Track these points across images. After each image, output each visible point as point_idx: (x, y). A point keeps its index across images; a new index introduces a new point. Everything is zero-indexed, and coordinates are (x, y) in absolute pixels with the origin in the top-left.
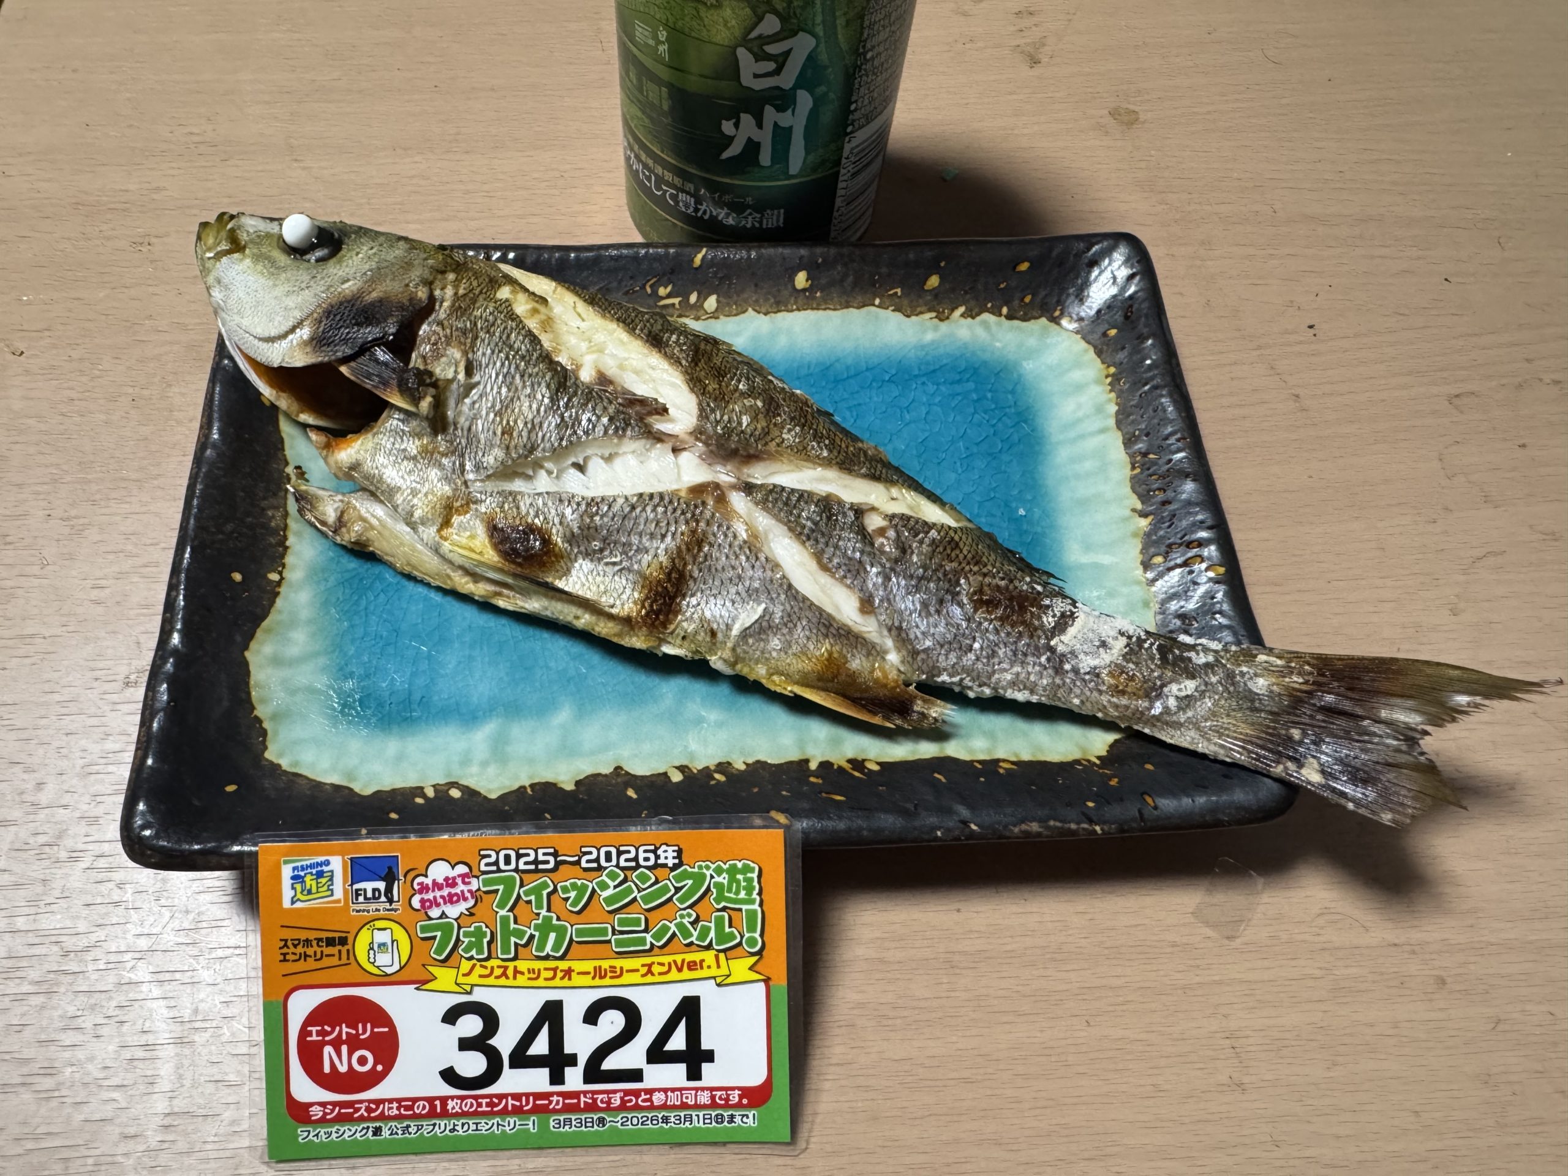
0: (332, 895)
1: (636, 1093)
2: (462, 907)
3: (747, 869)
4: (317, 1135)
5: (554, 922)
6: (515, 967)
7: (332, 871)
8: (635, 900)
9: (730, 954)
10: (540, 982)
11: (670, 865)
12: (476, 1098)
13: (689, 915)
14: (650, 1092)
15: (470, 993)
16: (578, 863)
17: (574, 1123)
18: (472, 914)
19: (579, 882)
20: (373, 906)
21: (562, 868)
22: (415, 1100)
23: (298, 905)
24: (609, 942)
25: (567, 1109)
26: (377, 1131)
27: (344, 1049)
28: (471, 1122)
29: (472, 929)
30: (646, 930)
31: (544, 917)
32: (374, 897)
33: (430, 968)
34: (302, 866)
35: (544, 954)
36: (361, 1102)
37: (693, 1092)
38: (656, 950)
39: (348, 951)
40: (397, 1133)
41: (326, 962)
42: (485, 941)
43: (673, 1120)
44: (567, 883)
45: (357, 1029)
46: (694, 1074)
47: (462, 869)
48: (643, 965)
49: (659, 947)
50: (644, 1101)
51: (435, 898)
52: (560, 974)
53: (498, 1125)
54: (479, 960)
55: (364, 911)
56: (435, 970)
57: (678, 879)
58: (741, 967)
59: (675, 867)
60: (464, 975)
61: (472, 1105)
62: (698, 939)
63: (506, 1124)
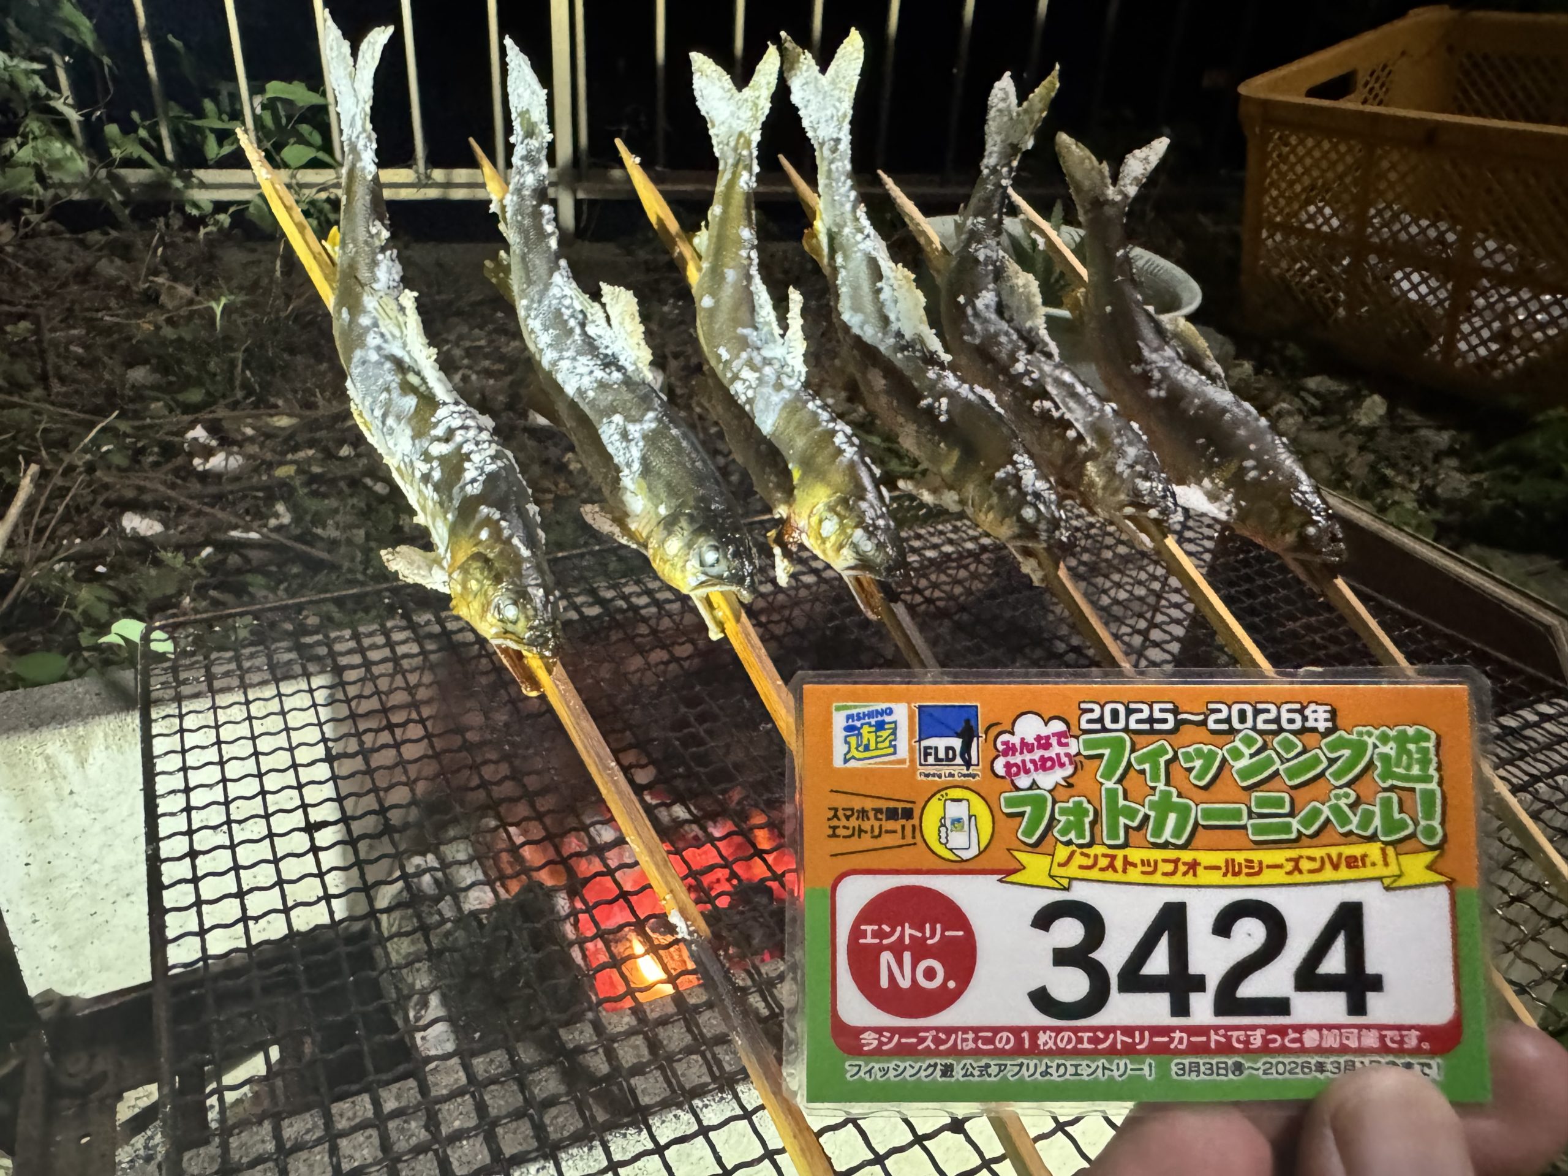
0: (895, 753)
1: (1282, 1031)
2: (1058, 775)
3: (1421, 737)
4: (870, 1071)
5: (1175, 799)
6: (1125, 857)
7: (895, 722)
8: (1276, 773)
9: (1401, 847)
10: (1158, 878)
11: (1322, 729)
12: (1075, 1030)
13: (1347, 796)
14: (1300, 1029)
15: (1067, 889)
16: (1204, 723)
17: (1202, 1069)
18: (1070, 786)
19: (1206, 748)
20: (946, 770)
21: (1184, 728)
22: (996, 1030)
23: (852, 764)
24: (1244, 827)
25: (1193, 1049)
26: (947, 1071)
27: (907, 956)
28: (1068, 1063)
29: (1070, 804)
30: (1292, 814)
31: (1162, 792)
32: (947, 759)
33: (1016, 853)
34: (859, 715)
35: (1161, 841)
36: (927, 1029)
37: (1356, 1031)
38: (1305, 840)
39: (914, 827)
40: (972, 1075)
41: (887, 840)
42: (1087, 820)
43: (1329, 1067)
44: (1191, 749)
45: (922, 930)
46: (1357, 1007)
47: (1058, 726)
48: (1288, 860)
49: (1311, 837)
50: (1293, 1041)
52: (1182, 868)
53: (1104, 1068)
54: (1081, 846)
55: (934, 775)
56: (1022, 857)
57: (1333, 747)
58: (1416, 866)
59: (1329, 732)
60: (1060, 865)
61: (1070, 1041)
62: (1358, 827)
63: (1114, 1067)
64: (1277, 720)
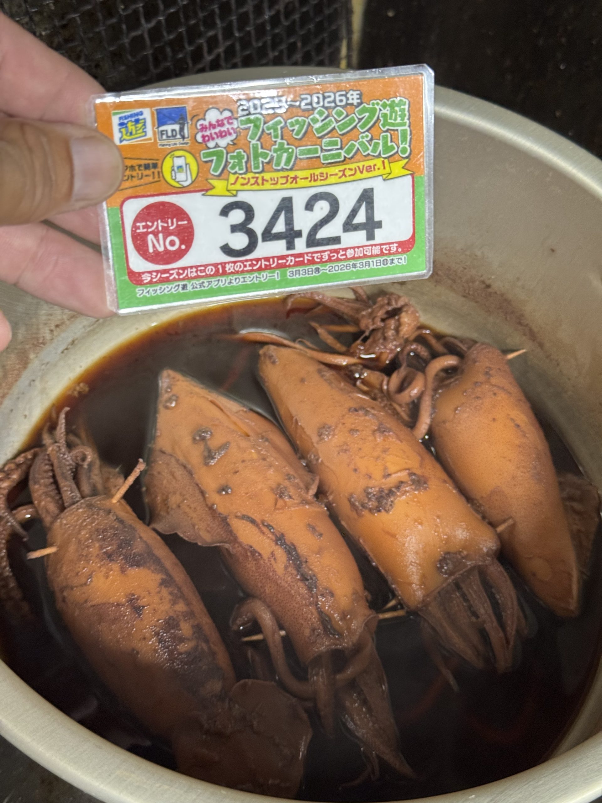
0: (145, 135)
1: (337, 251)
2: (228, 140)
3: (401, 103)
4: (148, 292)
5: (286, 146)
6: (263, 177)
7: (144, 119)
8: (334, 128)
9: (391, 159)
10: (278, 186)
11: (355, 104)
12: (242, 262)
13: (367, 136)
14: (345, 249)
15: (235, 196)
16: (299, 105)
17: (301, 272)
18: (234, 144)
19: (300, 119)
20: (172, 142)
22: (206, 266)
23: (125, 143)
24: (319, 157)
25: (298, 264)
26: (184, 287)
27: (161, 236)
28: (240, 277)
29: (235, 154)
30: (341, 148)
31: (280, 143)
32: (173, 136)
33: (210, 181)
34: (125, 116)
35: (279, 168)
36: (173, 269)
37: (370, 247)
38: (347, 161)
39: (159, 172)
40: (196, 287)
41: (146, 180)
42: (244, 161)
43: (358, 265)
44: (293, 120)
45: (167, 223)
46: (371, 237)
47: (227, 114)
48: (340, 171)
49: (349, 158)
50: (342, 255)
51: (211, 134)
52: (290, 180)
53: (257, 277)
54: (241, 174)
55: (167, 145)
56: (214, 182)
57: (361, 112)
58: (397, 168)
59: (359, 104)
60: (232, 184)
61: (240, 267)
62: (372, 151)
63: (261, 276)
64: (334, 101)
